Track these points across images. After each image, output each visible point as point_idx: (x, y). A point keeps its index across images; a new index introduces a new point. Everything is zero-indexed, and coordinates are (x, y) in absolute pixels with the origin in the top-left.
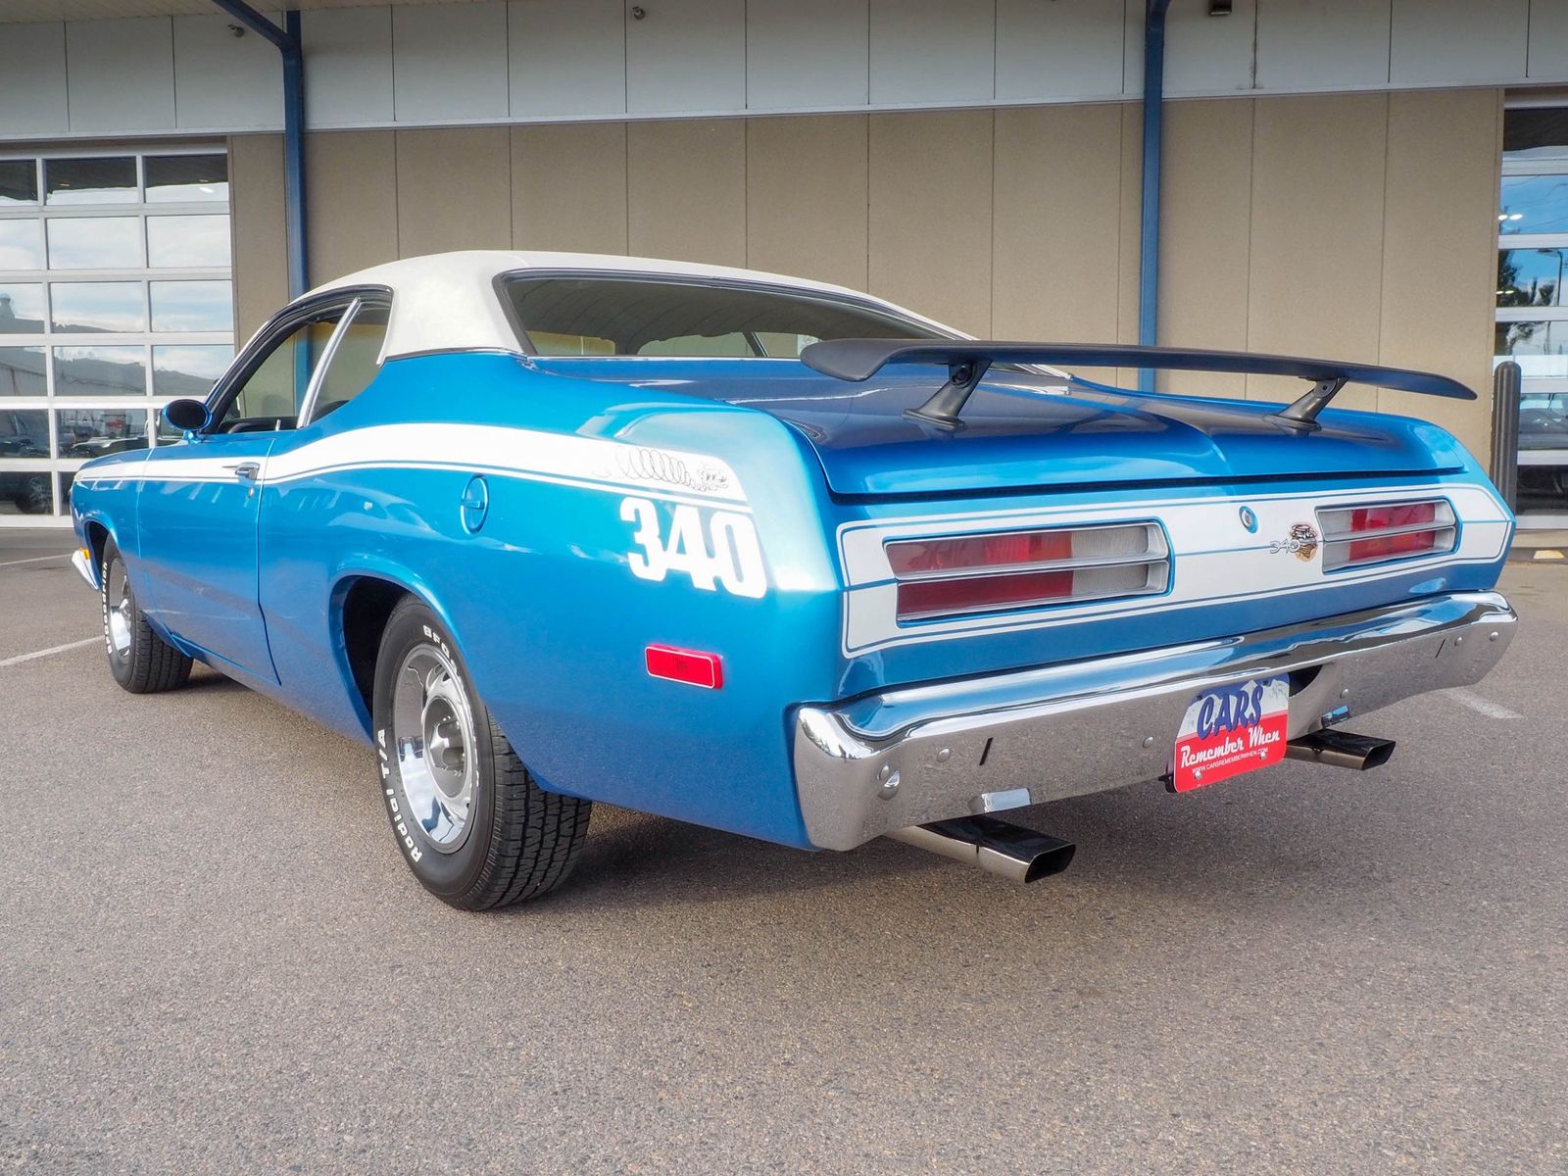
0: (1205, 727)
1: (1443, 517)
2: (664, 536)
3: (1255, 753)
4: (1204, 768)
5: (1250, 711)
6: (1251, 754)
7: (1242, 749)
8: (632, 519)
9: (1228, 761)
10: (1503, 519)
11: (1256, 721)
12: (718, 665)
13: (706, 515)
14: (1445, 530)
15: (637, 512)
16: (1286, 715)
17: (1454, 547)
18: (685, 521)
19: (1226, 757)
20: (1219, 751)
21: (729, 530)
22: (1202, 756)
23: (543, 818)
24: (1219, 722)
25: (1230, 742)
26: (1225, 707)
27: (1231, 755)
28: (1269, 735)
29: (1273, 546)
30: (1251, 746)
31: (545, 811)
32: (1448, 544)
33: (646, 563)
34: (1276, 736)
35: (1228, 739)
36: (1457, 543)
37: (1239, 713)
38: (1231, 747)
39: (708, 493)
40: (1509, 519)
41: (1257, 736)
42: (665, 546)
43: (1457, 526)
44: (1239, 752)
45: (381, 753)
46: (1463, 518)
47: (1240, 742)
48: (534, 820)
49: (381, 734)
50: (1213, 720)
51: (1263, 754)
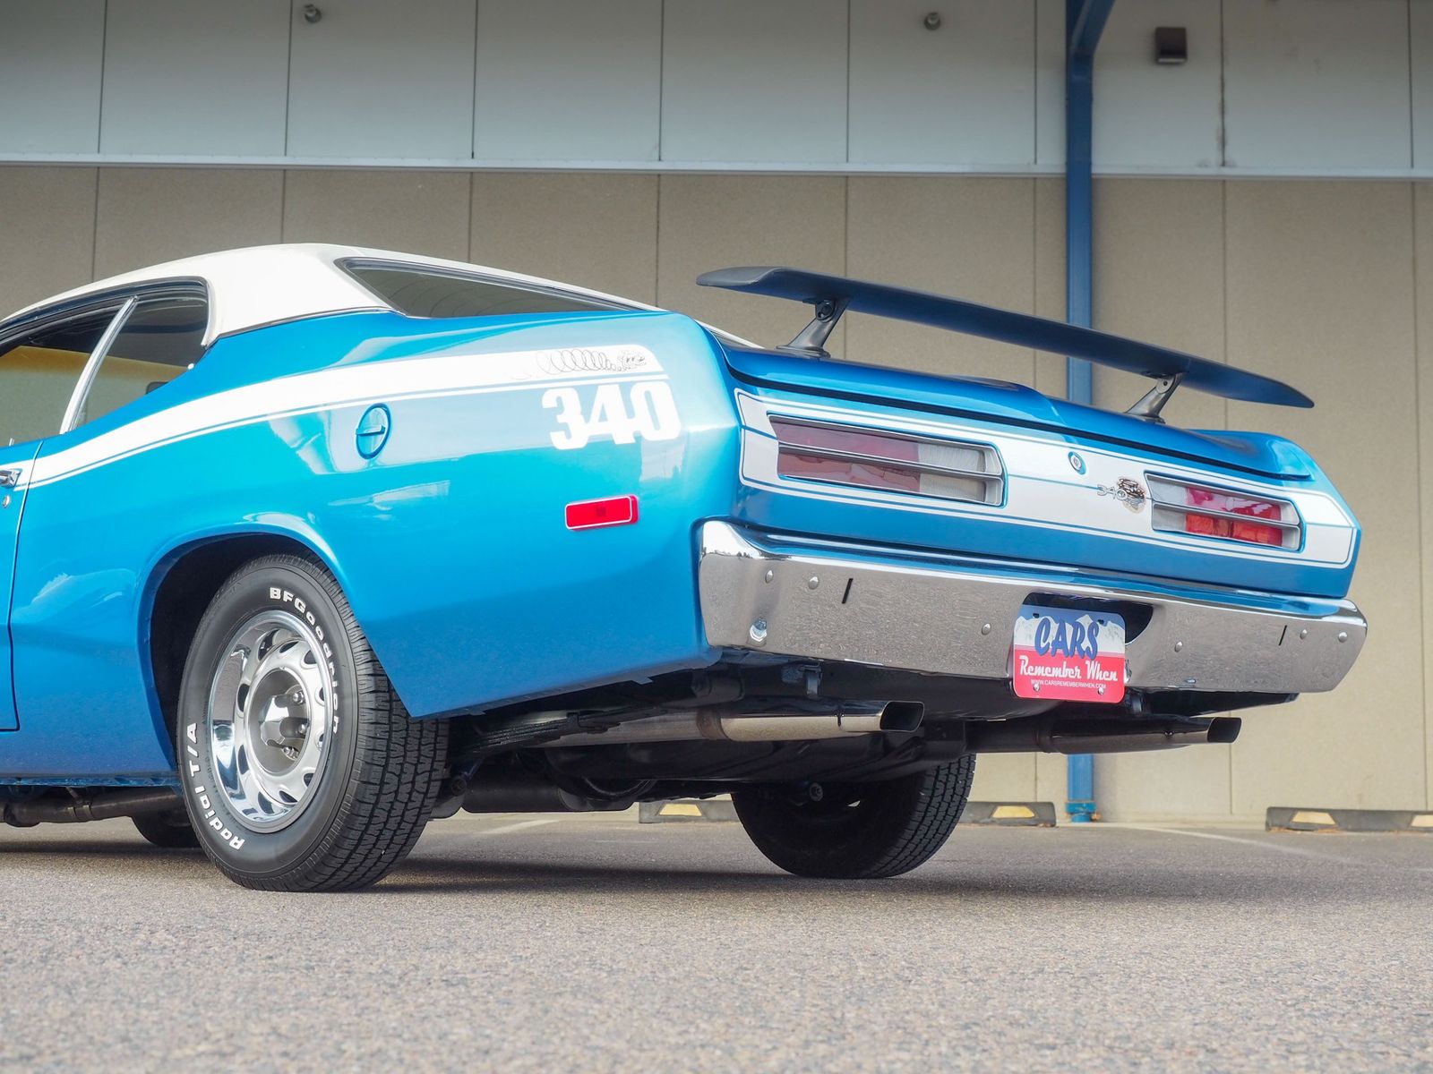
0: (1043, 645)
1: (1288, 517)
2: (586, 414)
3: (1093, 685)
4: (1042, 682)
5: (1086, 644)
6: (1089, 685)
7: (1079, 677)
8: (555, 405)
11: (1093, 655)
12: (635, 502)
13: (625, 389)
14: (1291, 530)
15: (559, 400)
16: (1122, 659)
18: (608, 396)
19: (1062, 679)
20: (1056, 672)
21: (648, 395)
22: (1039, 671)
24: (1056, 642)
25: (1067, 667)
26: (1061, 631)
27: (1067, 679)
28: (1106, 673)
29: (1100, 489)
30: (1088, 677)
32: (1294, 543)
33: (569, 436)
34: (1113, 676)
35: (1065, 663)
38: (1067, 672)
39: (628, 371)
40: (1353, 525)
42: (587, 419)
44: (1076, 680)
45: (190, 750)
47: (1078, 670)
49: (191, 728)
50: (1050, 640)
51: (1101, 690)
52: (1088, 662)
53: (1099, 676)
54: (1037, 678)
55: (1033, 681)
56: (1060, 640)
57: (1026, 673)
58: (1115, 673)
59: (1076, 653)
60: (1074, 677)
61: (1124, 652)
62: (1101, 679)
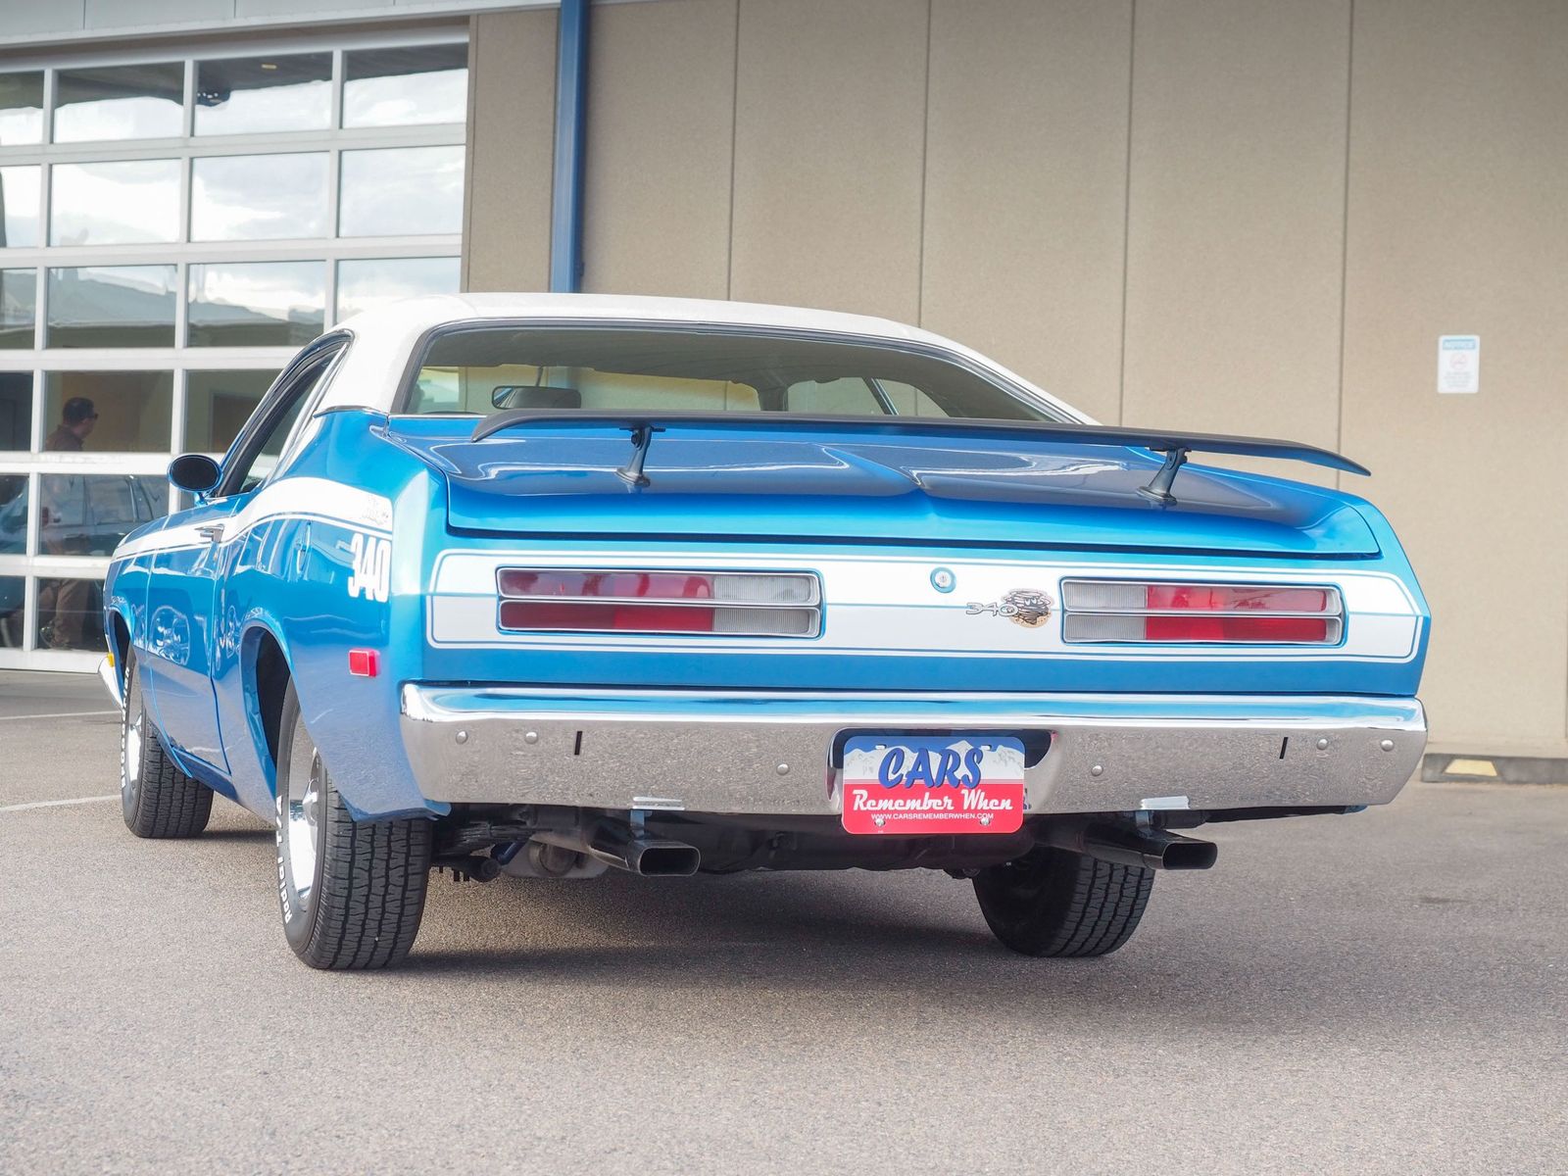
0: (891, 777)
4: (889, 816)
5: (962, 771)
6: (966, 816)
7: (950, 808)
9: (929, 816)
10: (1412, 613)
11: (976, 784)
17: (1340, 642)
20: (913, 804)
22: (885, 804)
23: (371, 861)
25: (930, 798)
26: (922, 760)
27: (931, 811)
29: (971, 607)
30: (965, 807)
31: (373, 853)
34: (1006, 804)
35: (927, 795)
36: (1344, 635)
37: (943, 770)
38: (930, 802)
40: (1418, 612)
41: (972, 799)
43: (1343, 616)
44: (945, 811)
46: (1351, 607)
47: (948, 801)
48: (360, 861)
50: (904, 771)
52: (965, 792)
53: (983, 805)
54: (881, 812)
55: (873, 816)
56: (920, 769)
57: (863, 808)
58: (1009, 801)
59: (946, 782)
60: (942, 808)
61: (1023, 778)
62: (985, 808)
